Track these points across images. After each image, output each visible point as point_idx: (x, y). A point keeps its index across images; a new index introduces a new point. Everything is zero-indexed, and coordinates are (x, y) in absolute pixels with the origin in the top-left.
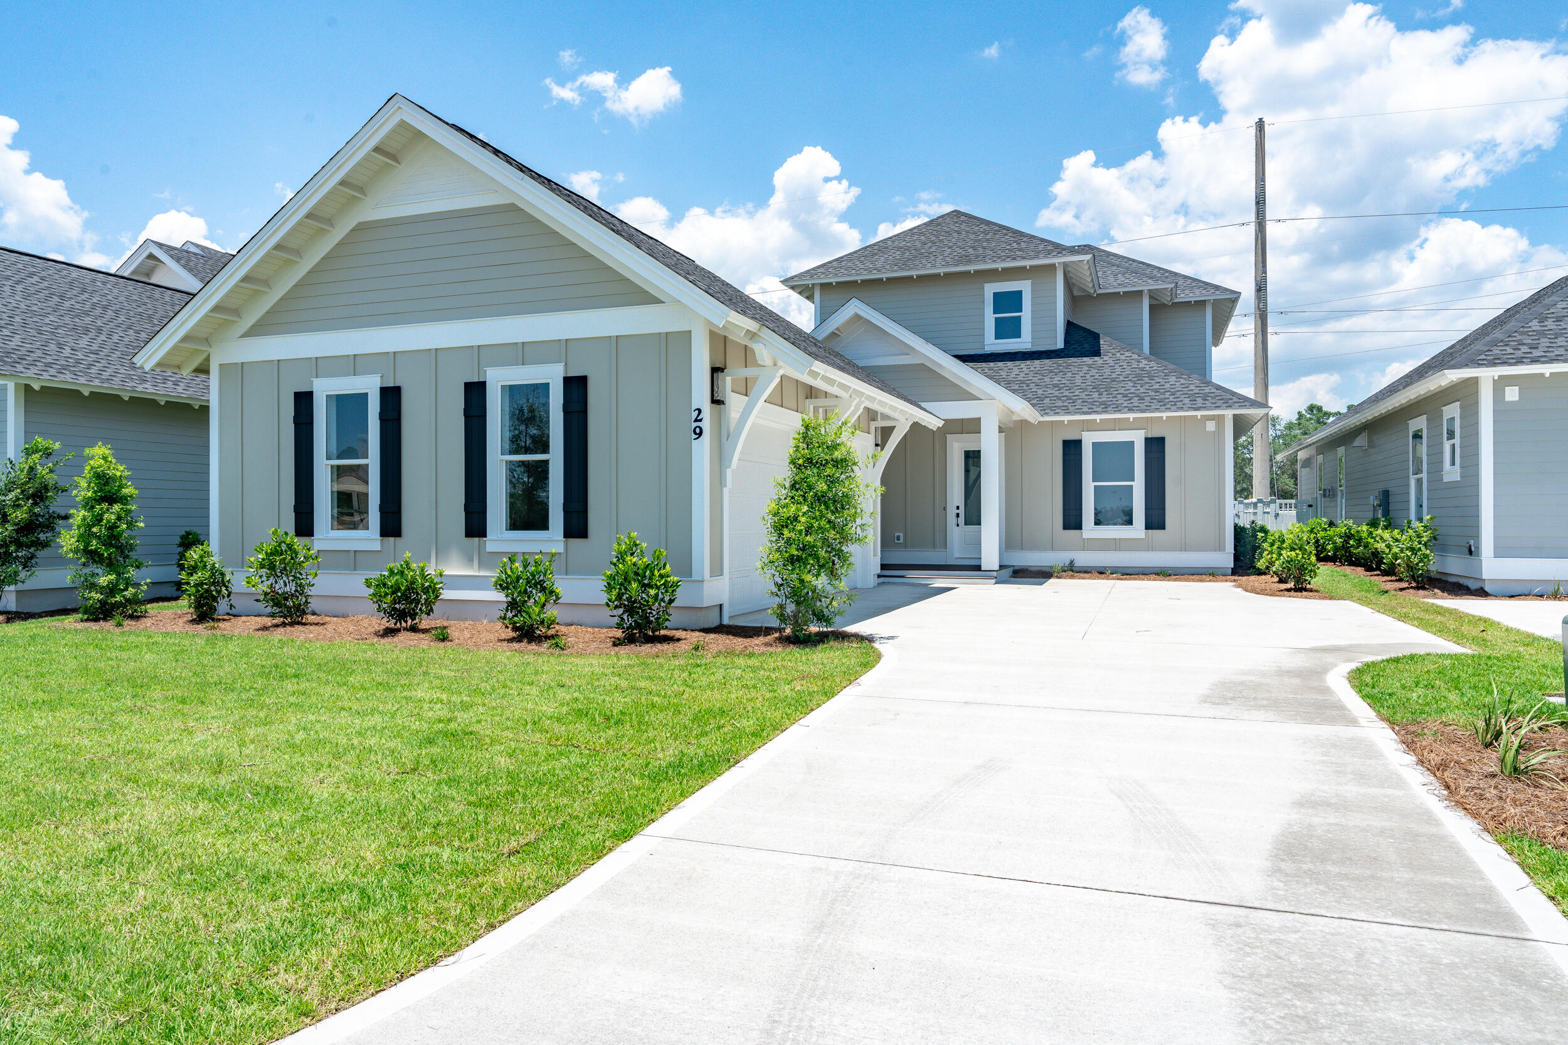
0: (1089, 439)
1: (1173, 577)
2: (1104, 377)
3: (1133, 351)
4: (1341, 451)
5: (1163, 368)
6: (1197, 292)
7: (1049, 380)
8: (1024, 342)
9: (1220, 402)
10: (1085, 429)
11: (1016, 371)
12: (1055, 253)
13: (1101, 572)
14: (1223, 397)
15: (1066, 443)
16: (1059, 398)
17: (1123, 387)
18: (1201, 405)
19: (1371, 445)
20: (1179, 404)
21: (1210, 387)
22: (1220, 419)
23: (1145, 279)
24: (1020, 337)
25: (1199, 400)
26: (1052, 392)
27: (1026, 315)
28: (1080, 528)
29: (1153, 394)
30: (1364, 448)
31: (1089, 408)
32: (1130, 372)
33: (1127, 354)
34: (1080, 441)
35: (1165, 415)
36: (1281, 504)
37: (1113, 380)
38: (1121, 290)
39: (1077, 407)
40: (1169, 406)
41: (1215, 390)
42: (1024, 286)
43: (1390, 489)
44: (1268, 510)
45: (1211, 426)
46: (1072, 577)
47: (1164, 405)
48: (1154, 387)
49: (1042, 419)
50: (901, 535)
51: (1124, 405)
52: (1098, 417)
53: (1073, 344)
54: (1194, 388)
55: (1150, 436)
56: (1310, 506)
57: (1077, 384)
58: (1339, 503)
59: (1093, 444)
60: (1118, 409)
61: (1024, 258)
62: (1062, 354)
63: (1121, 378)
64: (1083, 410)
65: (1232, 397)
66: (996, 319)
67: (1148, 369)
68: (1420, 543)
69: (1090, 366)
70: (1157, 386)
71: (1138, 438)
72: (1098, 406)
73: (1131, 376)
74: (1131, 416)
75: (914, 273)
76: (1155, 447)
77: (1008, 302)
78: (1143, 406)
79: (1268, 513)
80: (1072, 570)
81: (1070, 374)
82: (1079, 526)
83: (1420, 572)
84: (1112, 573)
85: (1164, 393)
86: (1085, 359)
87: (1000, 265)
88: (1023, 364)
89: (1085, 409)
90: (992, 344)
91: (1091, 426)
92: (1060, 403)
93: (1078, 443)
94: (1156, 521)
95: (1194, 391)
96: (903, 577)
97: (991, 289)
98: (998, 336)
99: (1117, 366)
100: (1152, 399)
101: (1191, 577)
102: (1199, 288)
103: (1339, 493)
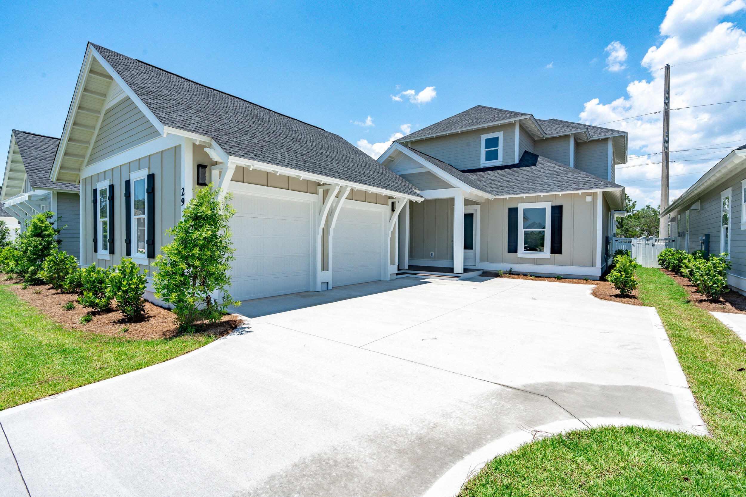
0: (521, 208)
1: (563, 280)
2: (534, 175)
3: (553, 162)
4: (688, 212)
5: (567, 169)
6: (603, 134)
7: (505, 178)
8: (499, 162)
9: (593, 185)
10: (520, 202)
11: (492, 175)
12: (513, 117)
13: (525, 275)
14: (596, 183)
15: (510, 210)
16: (507, 187)
17: (541, 180)
18: (581, 187)
19: (702, 208)
20: (569, 187)
21: (589, 178)
22: (594, 195)
23: (571, 129)
24: (497, 159)
25: (581, 185)
26: (505, 184)
27: (500, 149)
28: (517, 252)
29: (557, 182)
30: (698, 211)
31: (520, 191)
32: (548, 173)
33: (549, 164)
34: (517, 208)
35: (560, 193)
36: (656, 240)
37: (538, 177)
38: (558, 135)
39: (514, 191)
40: (563, 189)
41: (592, 179)
42: (500, 135)
43: (710, 234)
44: (648, 243)
45: (589, 199)
46: (509, 277)
47: (561, 188)
48: (558, 179)
49: (495, 197)
50: (433, 253)
51: (539, 189)
52: (524, 196)
53: (524, 161)
54: (581, 179)
55: (554, 205)
56: (673, 241)
57: (518, 180)
58: (686, 240)
59: (524, 209)
60: (535, 191)
61: (497, 120)
62: (517, 166)
63: (542, 176)
64: (517, 192)
65: (601, 182)
66: (486, 151)
67: (558, 170)
68: (715, 271)
69: (528, 171)
70: (560, 179)
71: (548, 206)
72: (525, 190)
73: (548, 174)
74: (542, 194)
75: (447, 133)
76: (557, 211)
77: (492, 143)
78: (549, 189)
79: (649, 244)
80: (511, 274)
81: (517, 175)
82: (516, 251)
83: (714, 291)
84: (531, 276)
85: (562, 182)
86: (527, 168)
87: (486, 125)
88: (496, 172)
89: (518, 192)
90: (484, 163)
91: (522, 200)
92: (506, 189)
93: (516, 209)
94: (556, 249)
95: (580, 180)
96: (415, 274)
97: (484, 137)
98: (487, 159)
99: (542, 170)
100: (555, 185)
101: (574, 280)
102: (605, 132)
103: (686, 235)
